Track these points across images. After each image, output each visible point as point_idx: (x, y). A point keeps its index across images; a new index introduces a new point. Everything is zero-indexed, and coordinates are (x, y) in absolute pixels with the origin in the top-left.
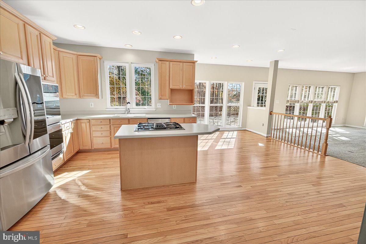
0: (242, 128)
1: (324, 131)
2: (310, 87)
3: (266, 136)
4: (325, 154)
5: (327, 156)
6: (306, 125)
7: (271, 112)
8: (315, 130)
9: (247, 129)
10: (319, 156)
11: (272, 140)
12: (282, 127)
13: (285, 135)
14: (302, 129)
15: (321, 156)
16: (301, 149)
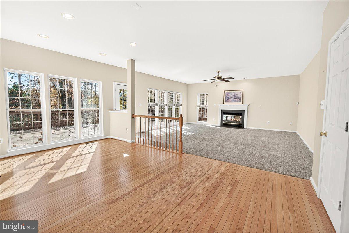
0: (104, 136)
1: (179, 129)
2: (164, 92)
3: (131, 143)
4: (182, 153)
5: (183, 153)
6: (165, 125)
7: (133, 115)
8: (171, 129)
9: (111, 137)
10: (178, 155)
11: (137, 146)
12: (147, 130)
13: (149, 138)
14: (162, 129)
15: (179, 154)
16: (163, 151)
